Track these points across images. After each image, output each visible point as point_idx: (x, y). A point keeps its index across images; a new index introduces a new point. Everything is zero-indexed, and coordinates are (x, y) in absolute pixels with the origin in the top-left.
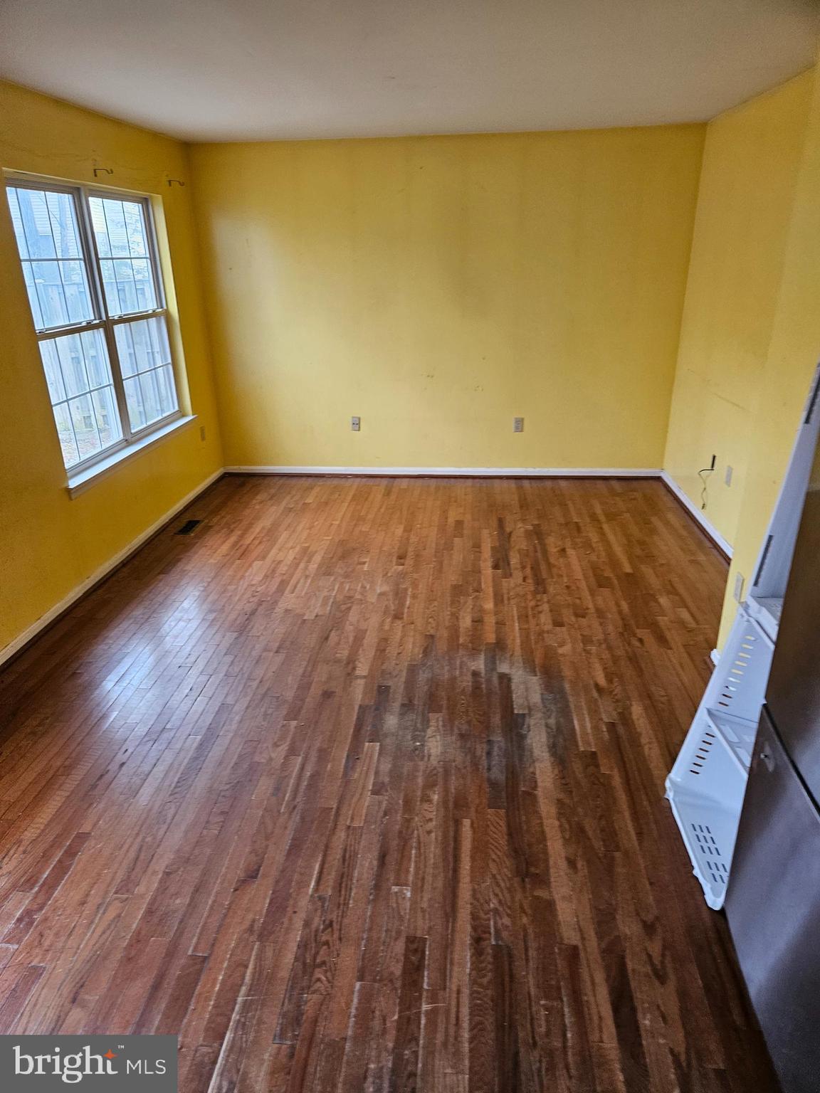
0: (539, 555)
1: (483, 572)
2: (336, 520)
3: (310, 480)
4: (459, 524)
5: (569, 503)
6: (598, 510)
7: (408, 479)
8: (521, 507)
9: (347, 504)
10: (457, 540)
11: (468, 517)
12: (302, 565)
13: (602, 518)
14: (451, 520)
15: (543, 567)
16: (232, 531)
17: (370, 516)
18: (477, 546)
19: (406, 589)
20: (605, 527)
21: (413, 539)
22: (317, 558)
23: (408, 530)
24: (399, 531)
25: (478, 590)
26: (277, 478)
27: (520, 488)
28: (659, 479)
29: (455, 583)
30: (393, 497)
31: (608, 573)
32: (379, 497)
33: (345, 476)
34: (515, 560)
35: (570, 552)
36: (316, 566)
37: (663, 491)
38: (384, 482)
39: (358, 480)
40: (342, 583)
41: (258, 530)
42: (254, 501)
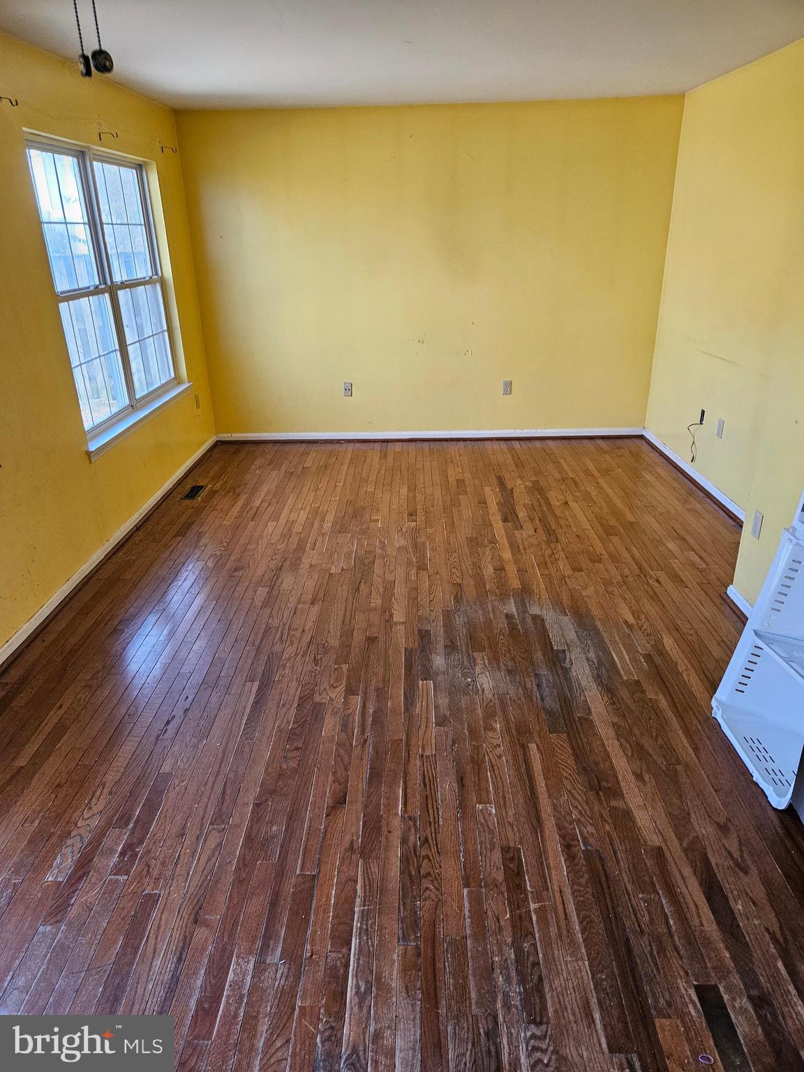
0: (545, 508)
1: (495, 525)
2: (340, 482)
3: (304, 446)
4: (460, 482)
5: (562, 461)
6: (591, 466)
7: (400, 444)
8: (517, 466)
9: (346, 468)
10: (462, 497)
11: (468, 476)
12: (316, 524)
13: (596, 473)
14: (452, 480)
15: (550, 518)
16: (239, 495)
17: (372, 478)
18: (483, 503)
19: (424, 544)
20: (601, 481)
21: (419, 497)
22: (330, 518)
23: (412, 488)
24: (404, 491)
25: (493, 541)
26: (271, 445)
27: (511, 449)
28: (641, 437)
29: (470, 536)
30: (390, 459)
31: (613, 522)
32: (376, 459)
33: (338, 441)
34: (522, 514)
35: (573, 505)
36: (330, 525)
37: (646, 447)
38: (377, 446)
39: (352, 445)
40: (359, 540)
41: (263, 494)
42: (253, 467)
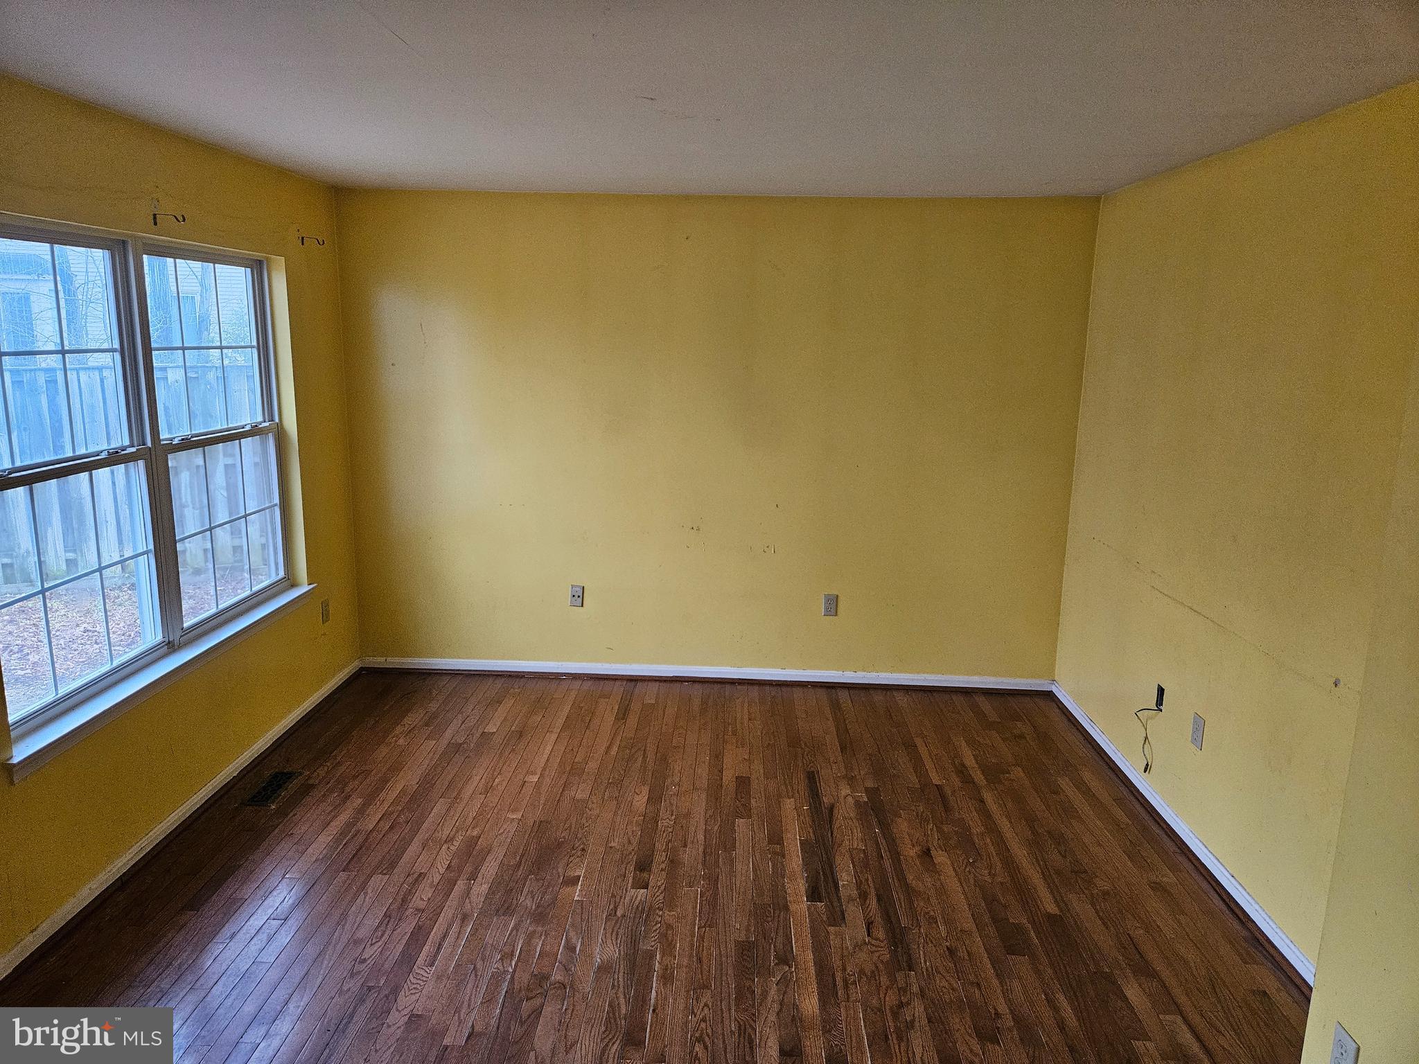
0: (887, 863)
1: (793, 907)
2: (534, 773)
3: (499, 683)
4: (743, 783)
5: (919, 742)
6: (970, 761)
7: (657, 684)
8: (843, 749)
9: (554, 737)
10: (740, 822)
11: (757, 771)
12: (461, 885)
13: (979, 777)
14: (728, 776)
15: (897, 895)
16: (348, 797)
17: (592, 766)
18: (776, 838)
19: (651, 956)
20: (988, 796)
21: (666, 822)
22: (490, 869)
23: (655, 798)
24: (640, 801)
25: (785, 958)
28: (1049, 696)
29: (743, 938)
30: (632, 720)
31: (1018, 917)
32: (610, 718)
33: (556, 677)
34: (845, 878)
35: (940, 857)
36: (485, 887)
37: (1054, 713)
38: (618, 688)
39: (579, 683)
40: (530, 937)
41: (393, 795)
42: (399, 729)
